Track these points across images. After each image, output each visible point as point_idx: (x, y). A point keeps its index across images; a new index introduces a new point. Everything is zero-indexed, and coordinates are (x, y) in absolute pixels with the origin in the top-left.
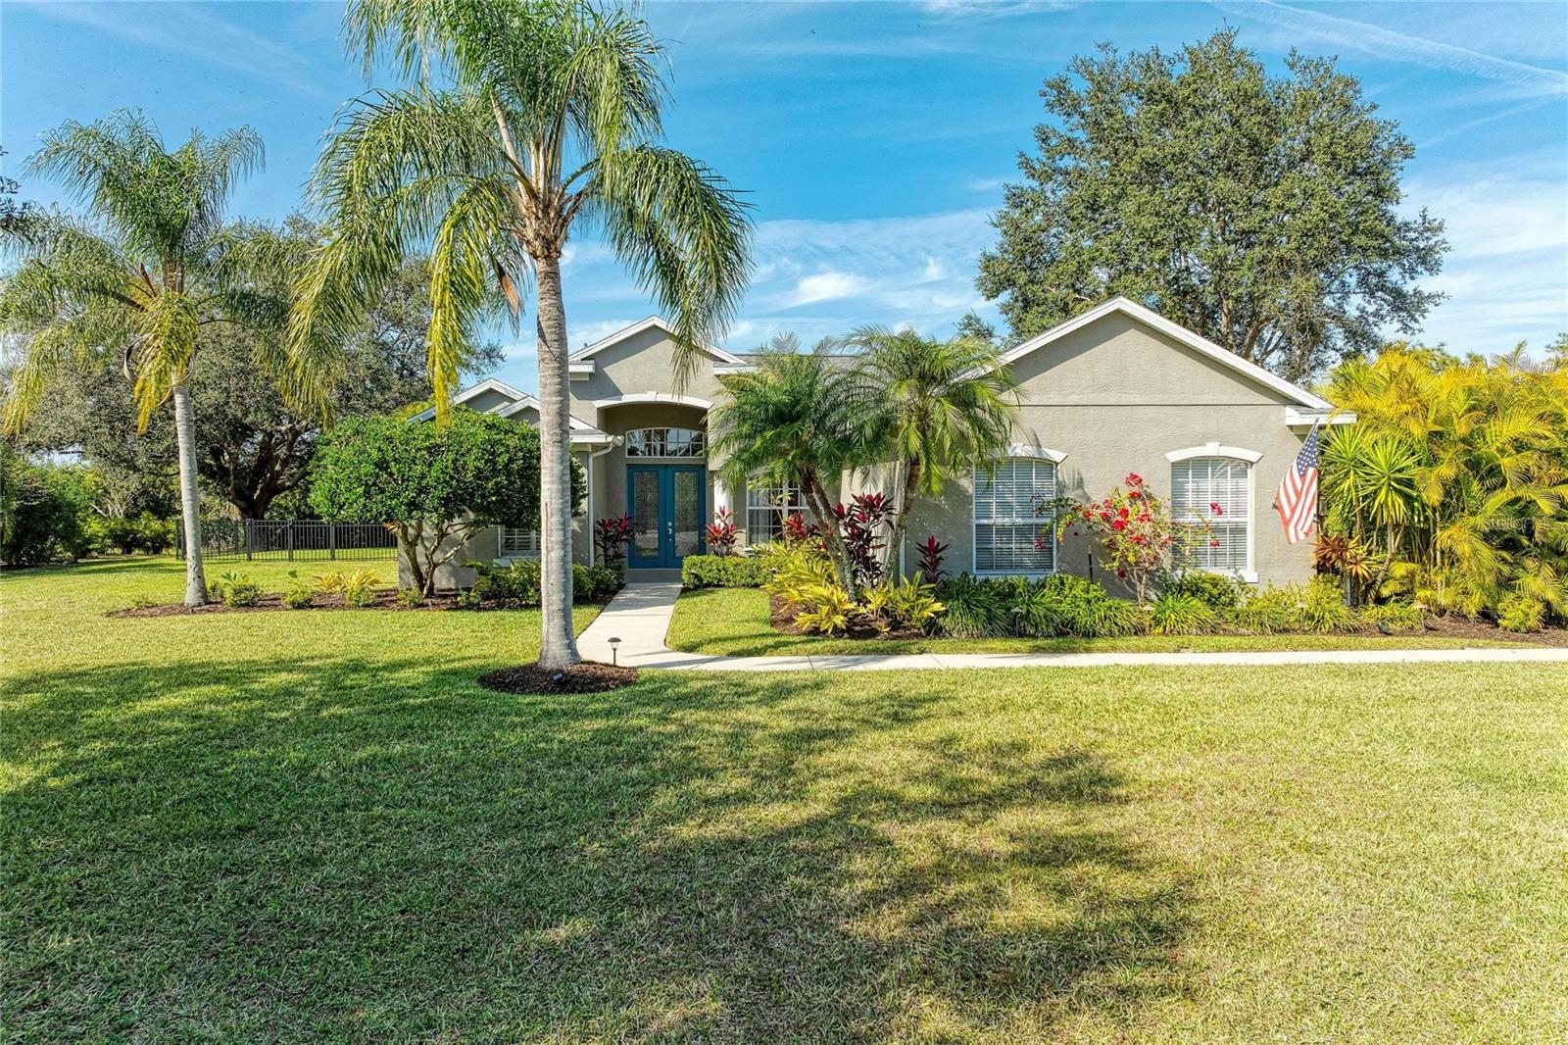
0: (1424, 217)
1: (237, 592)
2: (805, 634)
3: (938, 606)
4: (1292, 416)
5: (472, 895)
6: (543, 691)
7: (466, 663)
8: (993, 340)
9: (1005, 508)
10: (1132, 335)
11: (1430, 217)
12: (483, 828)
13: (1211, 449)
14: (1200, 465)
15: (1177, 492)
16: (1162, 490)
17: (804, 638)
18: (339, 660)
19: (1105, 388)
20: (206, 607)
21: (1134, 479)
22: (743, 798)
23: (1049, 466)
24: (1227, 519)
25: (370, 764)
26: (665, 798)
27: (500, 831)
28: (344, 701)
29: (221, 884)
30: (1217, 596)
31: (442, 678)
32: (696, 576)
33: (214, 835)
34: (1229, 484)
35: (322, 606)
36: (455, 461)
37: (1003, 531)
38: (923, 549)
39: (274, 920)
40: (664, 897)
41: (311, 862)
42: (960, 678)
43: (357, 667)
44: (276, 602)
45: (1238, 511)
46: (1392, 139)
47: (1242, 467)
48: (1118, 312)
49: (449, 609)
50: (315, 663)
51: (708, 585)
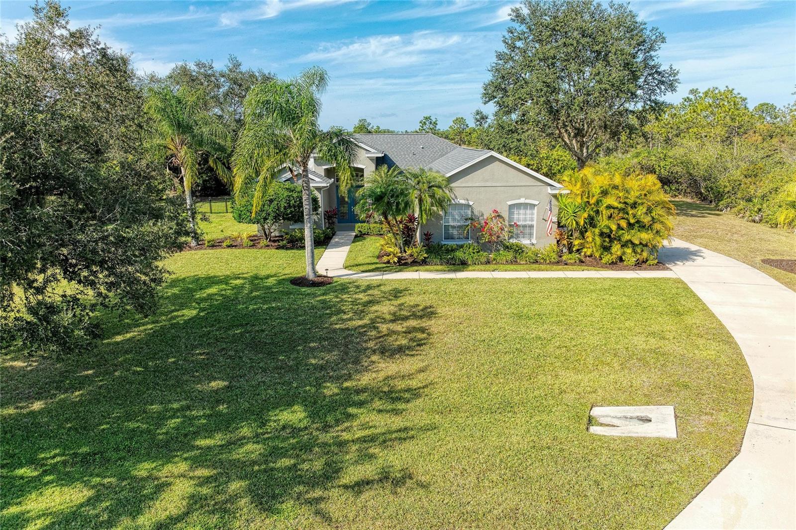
0: (671, 68)
1: (209, 242)
2: (385, 263)
3: (426, 255)
4: (549, 190)
5: (294, 337)
6: (308, 286)
7: (287, 276)
8: (488, 120)
9: (454, 220)
10: (497, 162)
11: (674, 68)
12: (296, 324)
13: (522, 200)
14: (518, 206)
15: (511, 213)
16: (505, 215)
17: (384, 265)
18: (251, 274)
19: (487, 181)
20: (198, 246)
21: (495, 211)
22: (350, 319)
23: (469, 206)
24: (528, 223)
25: (269, 308)
26: (334, 318)
27: (299, 325)
28: (257, 290)
29: (247, 335)
30: (519, 251)
31: (280, 282)
32: (360, 231)
33: (242, 325)
34: (528, 211)
35: (236, 246)
36: (277, 204)
37: (453, 227)
38: (425, 234)
39: (259, 341)
40: (331, 338)
41: (263, 331)
42: (419, 282)
43: (256, 277)
44: (220, 244)
45: (532, 220)
46: (657, 34)
47: (533, 206)
48: (492, 156)
49: (277, 249)
50: (244, 276)
51: (364, 234)
